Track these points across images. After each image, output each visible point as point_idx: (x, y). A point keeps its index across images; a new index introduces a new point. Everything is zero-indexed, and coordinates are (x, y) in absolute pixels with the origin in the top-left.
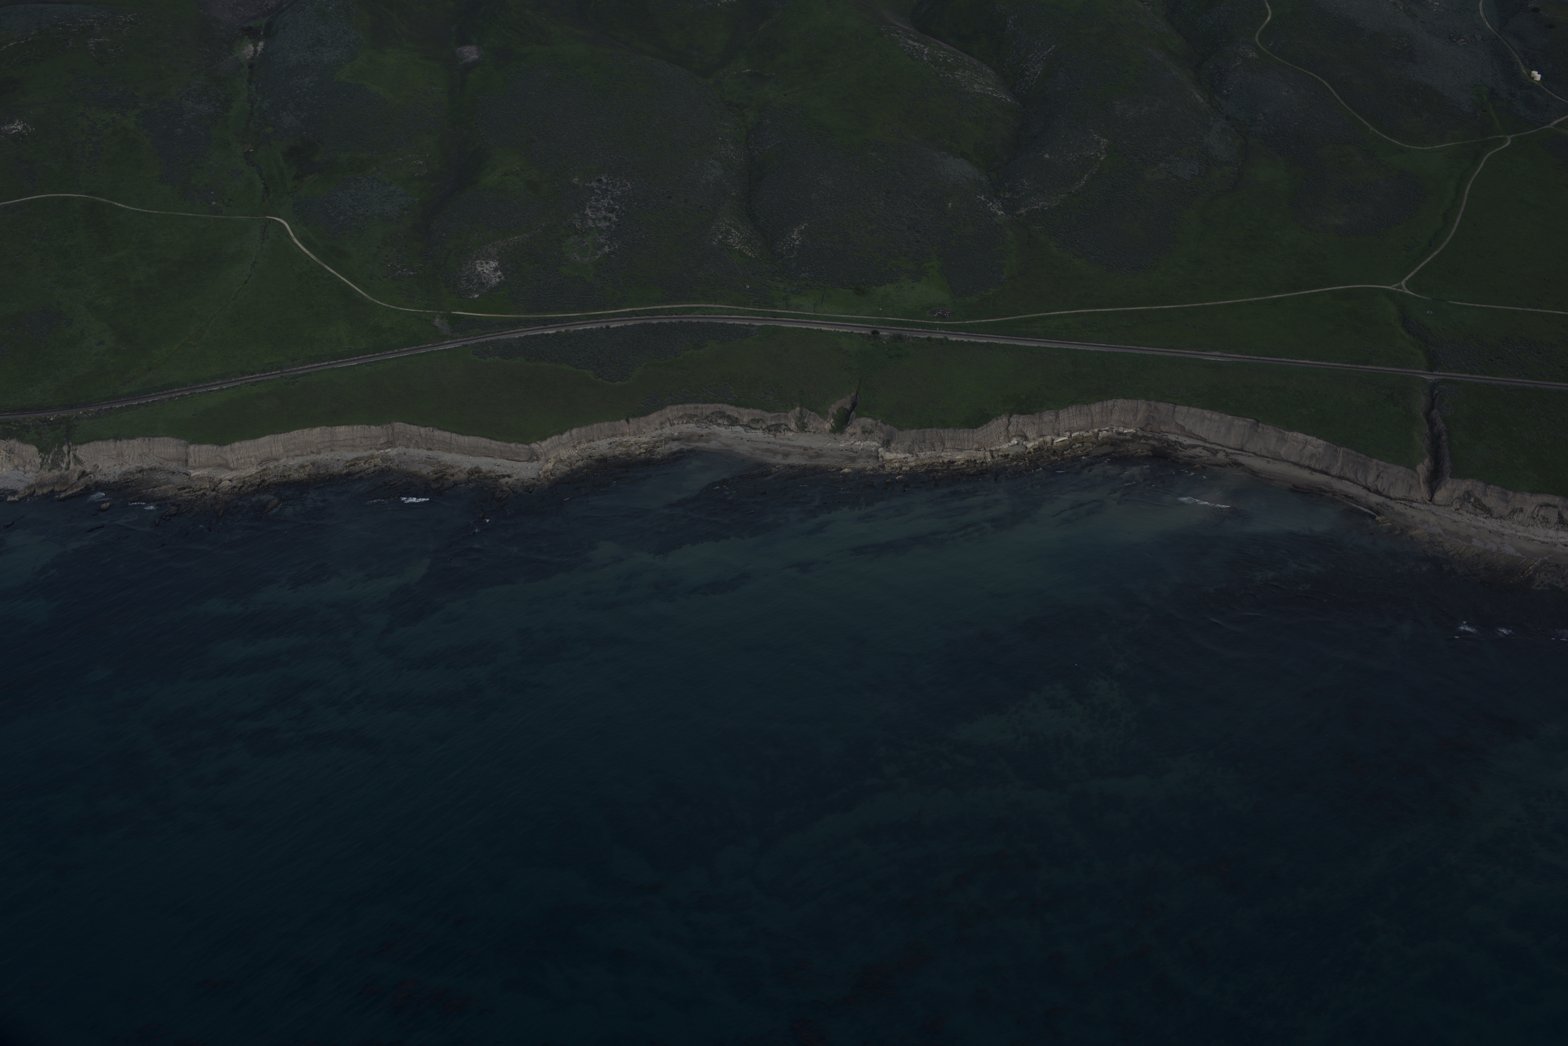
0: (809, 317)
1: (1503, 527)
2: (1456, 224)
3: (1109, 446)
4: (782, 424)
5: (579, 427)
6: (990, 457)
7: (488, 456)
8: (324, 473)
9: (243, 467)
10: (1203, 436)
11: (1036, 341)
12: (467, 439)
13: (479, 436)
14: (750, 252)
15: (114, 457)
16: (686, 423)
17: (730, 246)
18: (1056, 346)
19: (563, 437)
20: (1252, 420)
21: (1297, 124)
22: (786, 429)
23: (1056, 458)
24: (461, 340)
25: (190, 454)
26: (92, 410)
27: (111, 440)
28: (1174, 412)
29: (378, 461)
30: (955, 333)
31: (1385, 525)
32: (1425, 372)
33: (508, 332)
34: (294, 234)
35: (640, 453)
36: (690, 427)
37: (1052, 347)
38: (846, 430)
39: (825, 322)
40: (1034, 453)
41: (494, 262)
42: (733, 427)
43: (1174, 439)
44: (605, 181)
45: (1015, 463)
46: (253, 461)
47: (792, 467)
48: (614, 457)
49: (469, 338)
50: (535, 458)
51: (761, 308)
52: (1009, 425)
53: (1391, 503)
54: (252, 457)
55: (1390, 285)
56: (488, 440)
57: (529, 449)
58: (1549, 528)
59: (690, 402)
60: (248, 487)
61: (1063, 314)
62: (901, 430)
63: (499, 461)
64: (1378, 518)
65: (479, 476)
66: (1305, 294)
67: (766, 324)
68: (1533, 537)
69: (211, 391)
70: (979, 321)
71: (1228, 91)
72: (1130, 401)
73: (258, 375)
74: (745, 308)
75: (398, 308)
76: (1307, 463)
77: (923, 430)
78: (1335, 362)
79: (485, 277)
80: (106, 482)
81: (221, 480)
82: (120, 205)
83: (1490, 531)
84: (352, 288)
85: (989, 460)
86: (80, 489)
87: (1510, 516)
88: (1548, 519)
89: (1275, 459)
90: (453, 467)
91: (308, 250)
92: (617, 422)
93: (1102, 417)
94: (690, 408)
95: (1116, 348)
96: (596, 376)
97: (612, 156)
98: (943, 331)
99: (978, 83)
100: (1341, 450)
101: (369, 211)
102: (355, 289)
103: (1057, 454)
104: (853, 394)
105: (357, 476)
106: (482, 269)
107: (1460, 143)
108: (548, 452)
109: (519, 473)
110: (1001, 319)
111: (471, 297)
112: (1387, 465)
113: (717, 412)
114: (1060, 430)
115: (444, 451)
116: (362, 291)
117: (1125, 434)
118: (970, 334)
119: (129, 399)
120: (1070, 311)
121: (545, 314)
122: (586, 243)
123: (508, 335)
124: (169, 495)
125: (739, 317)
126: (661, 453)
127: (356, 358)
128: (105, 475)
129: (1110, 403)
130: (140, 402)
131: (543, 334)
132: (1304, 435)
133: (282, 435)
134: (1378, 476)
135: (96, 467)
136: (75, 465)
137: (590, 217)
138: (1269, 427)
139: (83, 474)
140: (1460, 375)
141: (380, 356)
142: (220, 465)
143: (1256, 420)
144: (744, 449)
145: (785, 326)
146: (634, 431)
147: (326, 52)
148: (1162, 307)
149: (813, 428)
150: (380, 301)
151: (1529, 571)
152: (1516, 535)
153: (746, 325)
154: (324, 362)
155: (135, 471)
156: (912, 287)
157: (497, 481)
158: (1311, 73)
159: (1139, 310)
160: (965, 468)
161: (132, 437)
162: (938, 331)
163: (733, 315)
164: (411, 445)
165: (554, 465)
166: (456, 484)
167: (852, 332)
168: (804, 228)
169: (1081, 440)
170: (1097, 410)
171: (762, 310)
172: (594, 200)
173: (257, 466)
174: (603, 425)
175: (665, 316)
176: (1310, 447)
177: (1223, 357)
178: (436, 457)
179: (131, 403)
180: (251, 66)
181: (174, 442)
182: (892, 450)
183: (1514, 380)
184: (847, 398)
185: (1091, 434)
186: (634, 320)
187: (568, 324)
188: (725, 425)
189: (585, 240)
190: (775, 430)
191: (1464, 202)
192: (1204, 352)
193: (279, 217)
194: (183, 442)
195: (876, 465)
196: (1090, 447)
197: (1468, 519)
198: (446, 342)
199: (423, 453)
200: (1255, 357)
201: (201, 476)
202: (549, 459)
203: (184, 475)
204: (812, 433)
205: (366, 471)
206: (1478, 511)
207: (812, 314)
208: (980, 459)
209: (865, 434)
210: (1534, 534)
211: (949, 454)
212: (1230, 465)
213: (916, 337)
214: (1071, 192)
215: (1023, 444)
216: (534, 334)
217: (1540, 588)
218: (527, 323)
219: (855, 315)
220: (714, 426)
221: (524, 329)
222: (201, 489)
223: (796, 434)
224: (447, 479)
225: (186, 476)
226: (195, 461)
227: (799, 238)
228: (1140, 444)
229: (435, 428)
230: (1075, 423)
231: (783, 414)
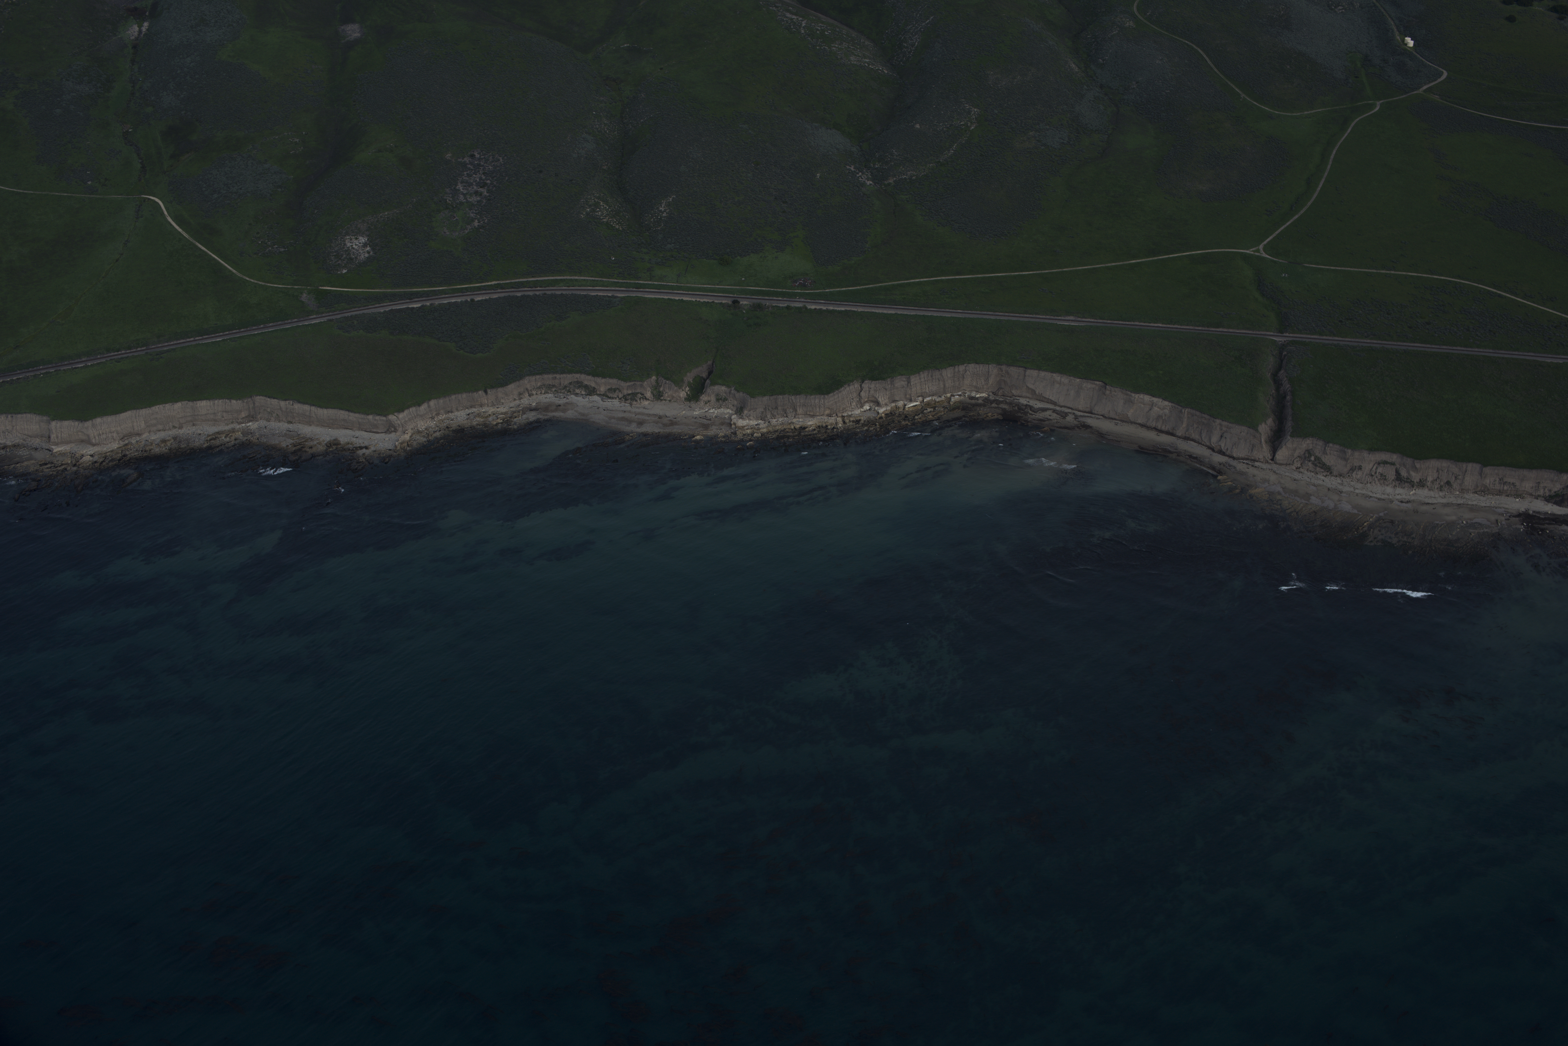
0: (672, 288)
1: (1342, 484)
2: (1319, 189)
3: (960, 410)
4: (638, 393)
5: (436, 399)
6: (842, 423)
7: (346, 429)
8: (185, 448)
9: (105, 442)
10: (1053, 400)
11: (894, 308)
12: (325, 411)
13: (337, 408)
14: (617, 224)
16: (544, 393)
17: (598, 219)
18: (913, 313)
19: (421, 408)
20: (1100, 383)
21: (1169, 91)
22: (642, 398)
23: (907, 422)
24: (326, 315)
25: (52, 430)
28: (1025, 376)
29: (239, 435)
30: (814, 301)
31: (1226, 484)
32: (1275, 334)
33: (374, 306)
34: (168, 213)
35: (497, 424)
36: (548, 397)
37: (909, 314)
38: (701, 398)
39: (687, 292)
40: (886, 418)
41: (364, 237)
42: (590, 397)
43: (1025, 403)
44: (477, 156)
45: (866, 428)
46: (115, 437)
47: (645, 435)
48: (471, 427)
49: (335, 313)
50: (393, 429)
51: (625, 280)
52: (861, 391)
53: (1234, 463)
54: (114, 432)
55: (1247, 250)
56: (347, 413)
57: (387, 421)
58: (1387, 485)
59: (548, 373)
60: (109, 462)
61: (922, 281)
62: (753, 397)
63: (358, 433)
64: (1219, 477)
65: (337, 448)
66: (1163, 259)
67: (629, 295)
68: (1371, 494)
69: (75, 368)
70: (839, 289)
71: (1103, 61)
72: (981, 366)
73: (123, 352)
74: (609, 280)
75: (267, 284)
76: (1154, 425)
77: (775, 397)
78: (1187, 325)
79: (353, 252)
83: (1329, 489)
84: (222, 265)
85: (840, 425)
87: (1349, 474)
88: (1385, 476)
89: (1122, 421)
90: (312, 439)
91: (181, 228)
92: (475, 393)
93: (954, 382)
94: (548, 378)
95: (972, 313)
96: (458, 348)
97: (486, 131)
98: (803, 300)
99: (855, 55)
100: (1186, 411)
101: (243, 188)
102: (225, 266)
103: (908, 419)
104: (709, 362)
105: (218, 449)
106: (351, 244)
107: (1330, 109)
108: (405, 424)
109: (376, 444)
110: (861, 287)
111: (339, 272)
112: (1230, 425)
113: (575, 382)
114: (912, 395)
115: (304, 424)
116: (232, 268)
117: (977, 399)
118: (829, 302)
120: (930, 278)
121: (411, 289)
122: (457, 218)
123: (373, 309)
124: (30, 471)
125: (603, 288)
126: (518, 423)
127: (222, 334)
129: (962, 368)
130: (4, 380)
131: (408, 308)
132: (1150, 397)
133: (143, 410)
134: (1222, 436)
137: (462, 192)
138: (1116, 389)
140: (1309, 336)
141: (245, 331)
142: (82, 441)
143: (1104, 383)
144: (599, 418)
145: (647, 296)
146: (492, 402)
147: (209, 32)
148: (1021, 273)
149: (668, 397)
150: (248, 277)
151: (1363, 527)
152: (1354, 492)
153: (609, 297)
154: (190, 338)
156: (775, 257)
157: (354, 452)
158: (1187, 42)
159: (998, 276)
160: (816, 434)
162: (798, 300)
163: (596, 287)
164: (272, 418)
165: (411, 437)
166: (313, 456)
167: (713, 302)
168: (672, 200)
169: (933, 405)
170: (949, 375)
171: (626, 281)
172: (465, 175)
173: (119, 442)
174: (462, 397)
175: (530, 289)
176: (1156, 408)
177: (1077, 321)
178: (296, 430)
180: (135, 47)
181: (37, 419)
182: (745, 417)
183: (1362, 341)
184: (703, 367)
185: (943, 399)
186: (499, 292)
187: (434, 297)
188: (583, 395)
189: (455, 215)
190: (631, 399)
191: (1329, 167)
192: (1059, 316)
193: (154, 196)
194: (45, 418)
195: (729, 432)
196: (941, 412)
197: (1308, 478)
198: (312, 317)
199: (284, 426)
200: (1109, 322)
201: (63, 452)
202: (407, 430)
203: (47, 451)
204: (667, 401)
205: (226, 445)
206: (1318, 469)
207: (675, 284)
208: (831, 424)
209: (719, 401)
210: (1371, 492)
212: (1078, 427)
213: (775, 306)
214: (939, 162)
215: (875, 410)
216: (399, 308)
217: (1372, 544)
218: (393, 297)
219: (718, 285)
220: (572, 396)
221: (389, 304)
222: (62, 465)
223: (652, 402)
224: (306, 451)
225: (49, 452)
226: (57, 437)
227: (666, 210)
228: (991, 408)
229: (296, 402)
230: (927, 389)
231: (638, 383)
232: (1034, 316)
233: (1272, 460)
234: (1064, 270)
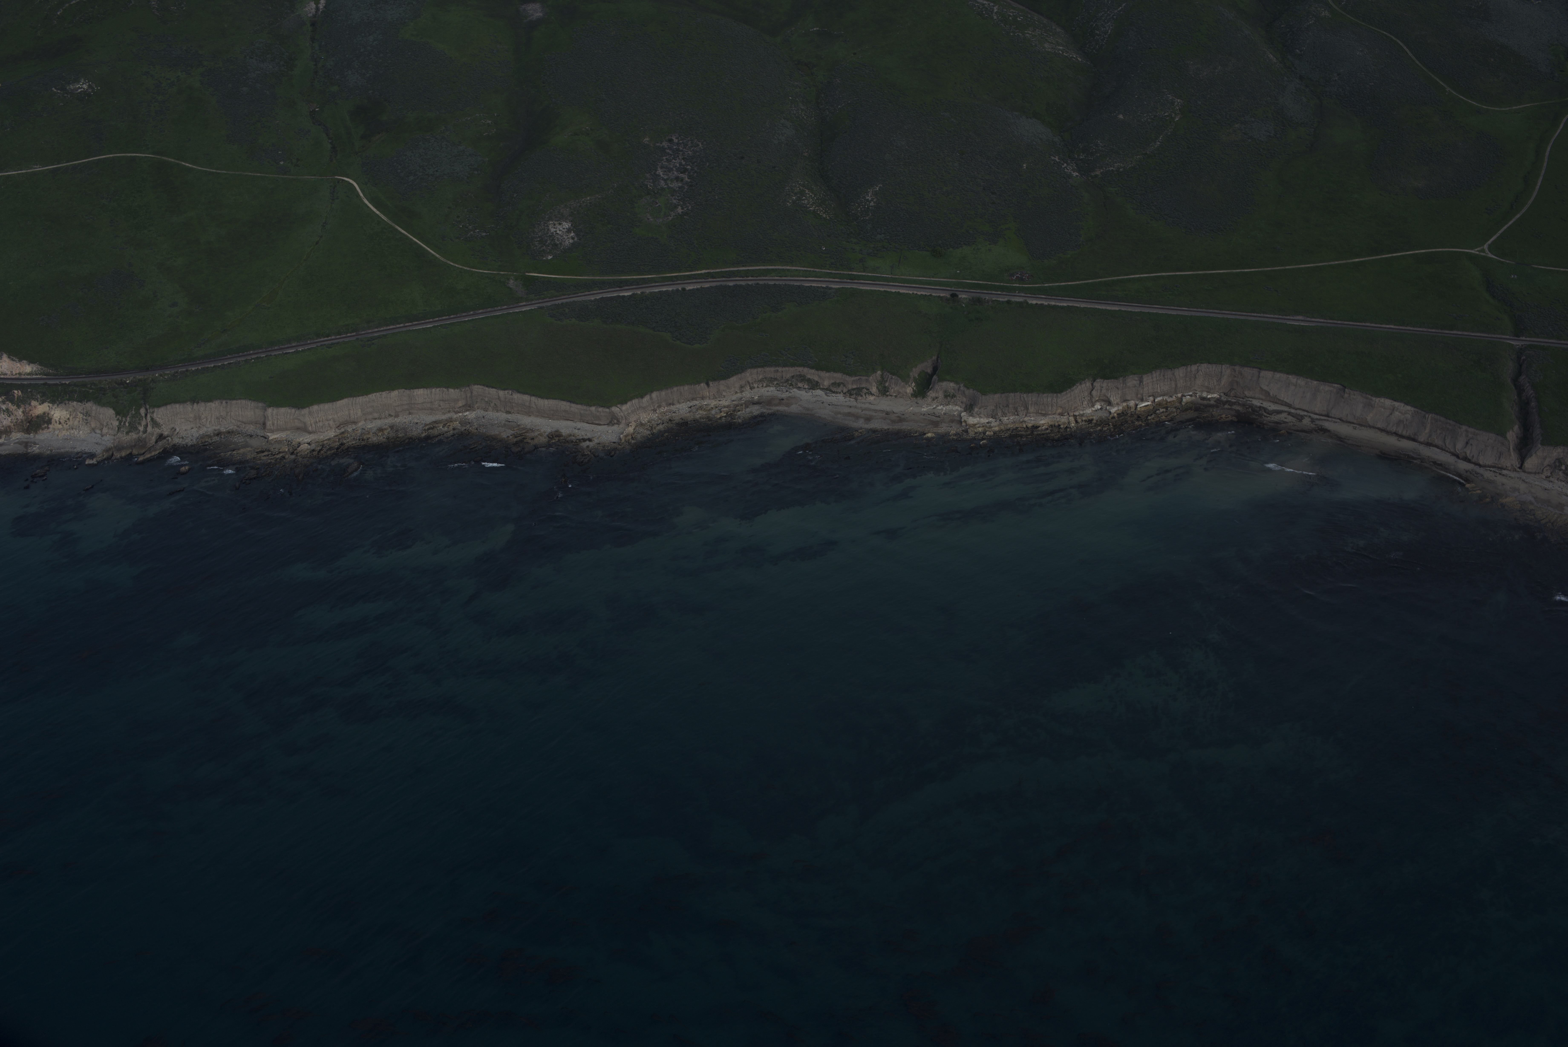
0: (887, 280)
2: (1538, 187)
3: (1193, 411)
4: (863, 388)
5: (658, 391)
6: (1074, 422)
7: (567, 420)
8: (403, 437)
9: (321, 430)
10: (1288, 401)
11: (1117, 304)
12: (546, 402)
13: (558, 399)
14: (824, 213)
15: (191, 420)
16: (766, 387)
17: (805, 207)
18: (1137, 310)
19: (643, 400)
20: (1339, 386)
21: (1373, 84)
22: (868, 393)
23: (1140, 423)
24: (536, 302)
25: (268, 417)
26: (168, 372)
27: (188, 403)
28: (1259, 377)
29: (457, 424)
30: (1035, 296)
31: (1475, 492)
32: (1511, 337)
33: (583, 294)
34: (363, 195)
35: (720, 417)
36: (770, 390)
37: (1133, 311)
38: (928, 394)
39: (903, 285)
40: (1118, 418)
41: (567, 222)
42: (813, 391)
43: (1258, 404)
44: (676, 141)
45: (1099, 428)
46: (331, 425)
47: (874, 431)
48: (694, 421)
49: (545, 300)
50: (616, 421)
51: (838, 271)
52: (1092, 390)
53: (1481, 471)
54: (330, 420)
55: (1472, 249)
56: (568, 404)
57: (610, 413)
59: (770, 366)
60: (327, 450)
61: (1142, 277)
62: (985, 395)
63: (579, 425)
64: (1468, 486)
65: (559, 440)
66: (1386, 258)
67: (844, 286)
69: (286, 353)
70: (1058, 284)
71: (1301, 51)
72: (1214, 366)
73: (333, 337)
74: (821, 270)
75: (472, 269)
76: (1394, 430)
77: (1006, 394)
78: (1420, 327)
79: (558, 238)
80: (183, 445)
81: (300, 443)
82: (187, 165)
84: (424, 248)
85: (1073, 425)
86: (158, 452)
89: (1361, 425)
90: (532, 431)
91: (378, 210)
92: (697, 386)
93: (1186, 382)
94: (770, 371)
95: (1198, 311)
96: (674, 339)
97: (682, 115)
98: (1023, 295)
99: (1049, 42)
100: (1430, 416)
101: (439, 171)
102: (427, 250)
103: (1141, 420)
104: (934, 357)
105: (437, 439)
106: (555, 230)
107: (1538, 103)
108: (629, 416)
109: (600, 437)
110: (1081, 282)
111: (544, 258)
112: (1477, 431)
113: (797, 375)
114: (1144, 395)
115: (523, 414)
116: (435, 252)
117: (1209, 399)
118: (1050, 297)
119: (205, 361)
120: (1150, 274)
121: (619, 276)
122: (659, 204)
123: (584, 297)
124: (248, 458)
125: (816, 279)
126: (742, 417)
127: (431, 320)
128: (183, 438)
129: (1194, 368)
130: (216, 365)
131: (619, 296)
132: (1391, 401)
133: (360, 397)
134: (1467, 443)
135: (173, 430)
136: (153, 428)
137: (662, 177)
138: (1355, 392)
139: (161, 437)
140: (1547, 340)
141: (455, 318)
142: (298, 429)
143: (1343, 386)
144: (825, 413)
145: (863, 288)
146: (714, 394)
147: (389, 10)
148: (1243, 270)
149: (894, 392)
150: (453, 262)
153: (823, 288)
154: (399, 324)
155: (212, 435)
156: (989, 250)
157: (578, 445)
158: (1385, 33)
159: (1220, 273)
160: (1049, 433)
161: (210, 400)
162: (1018, 294)
163: (809, 277)
164: (490, 408)
165: (634, 429)
166: (536, 447)
167: (931, 295)
168: (879, 189)
169: (1165, 405)
170: (1181, 375)
171: (839, 272)
172: (665, 160)
173: (335, 430)
174: (683, 389)
175: (741, 278)
176: (1397, 413)
177: (1307, 321)
178: (515, 421)
179: (207, 366)
180: (313, 24)
181: (252, 405)
182: (975, 415)
184: (928, 362)
185: (1175, 399)
186: (710, 282)
187: (644, 286)
188: (805, 389)
189: (657, 201)
190: (856, 394)
191: (1545, 164)
192: (1287, 316)
193: (348, 178)
194: (260, 405)
195: (960, 430)
196: (1174, 413)
197: (1559, 487)
198: (522, 304)
199: (503, 416)
200: (1339, 322)
201: (279, 439)
202: (630, 423)
203: (262, 438)
204: (893, 397)
205: (445, 435)
207: (889, 276)
208: (1064, 423)
209: (947, 398)
211: (1032, 419)
212: (1316, 431)
213: (995, 300)
214: (1146, 154)
215: (1106, 409)
216: (610, 296)
218: (602, 285)
219: (933, 278)
220: (795, 390)
221: (599, 291)
223: (877, 398)
224: (528, 442)
225: (264, 439)
226: (273, 424)
227: (874, 199)
228: (1224, 409)
229: (515, 391)
230: (1159, 388)
231: (864, 378)
232: (1262, 315)
233: (1520, 468)
234: (1287, 267)
